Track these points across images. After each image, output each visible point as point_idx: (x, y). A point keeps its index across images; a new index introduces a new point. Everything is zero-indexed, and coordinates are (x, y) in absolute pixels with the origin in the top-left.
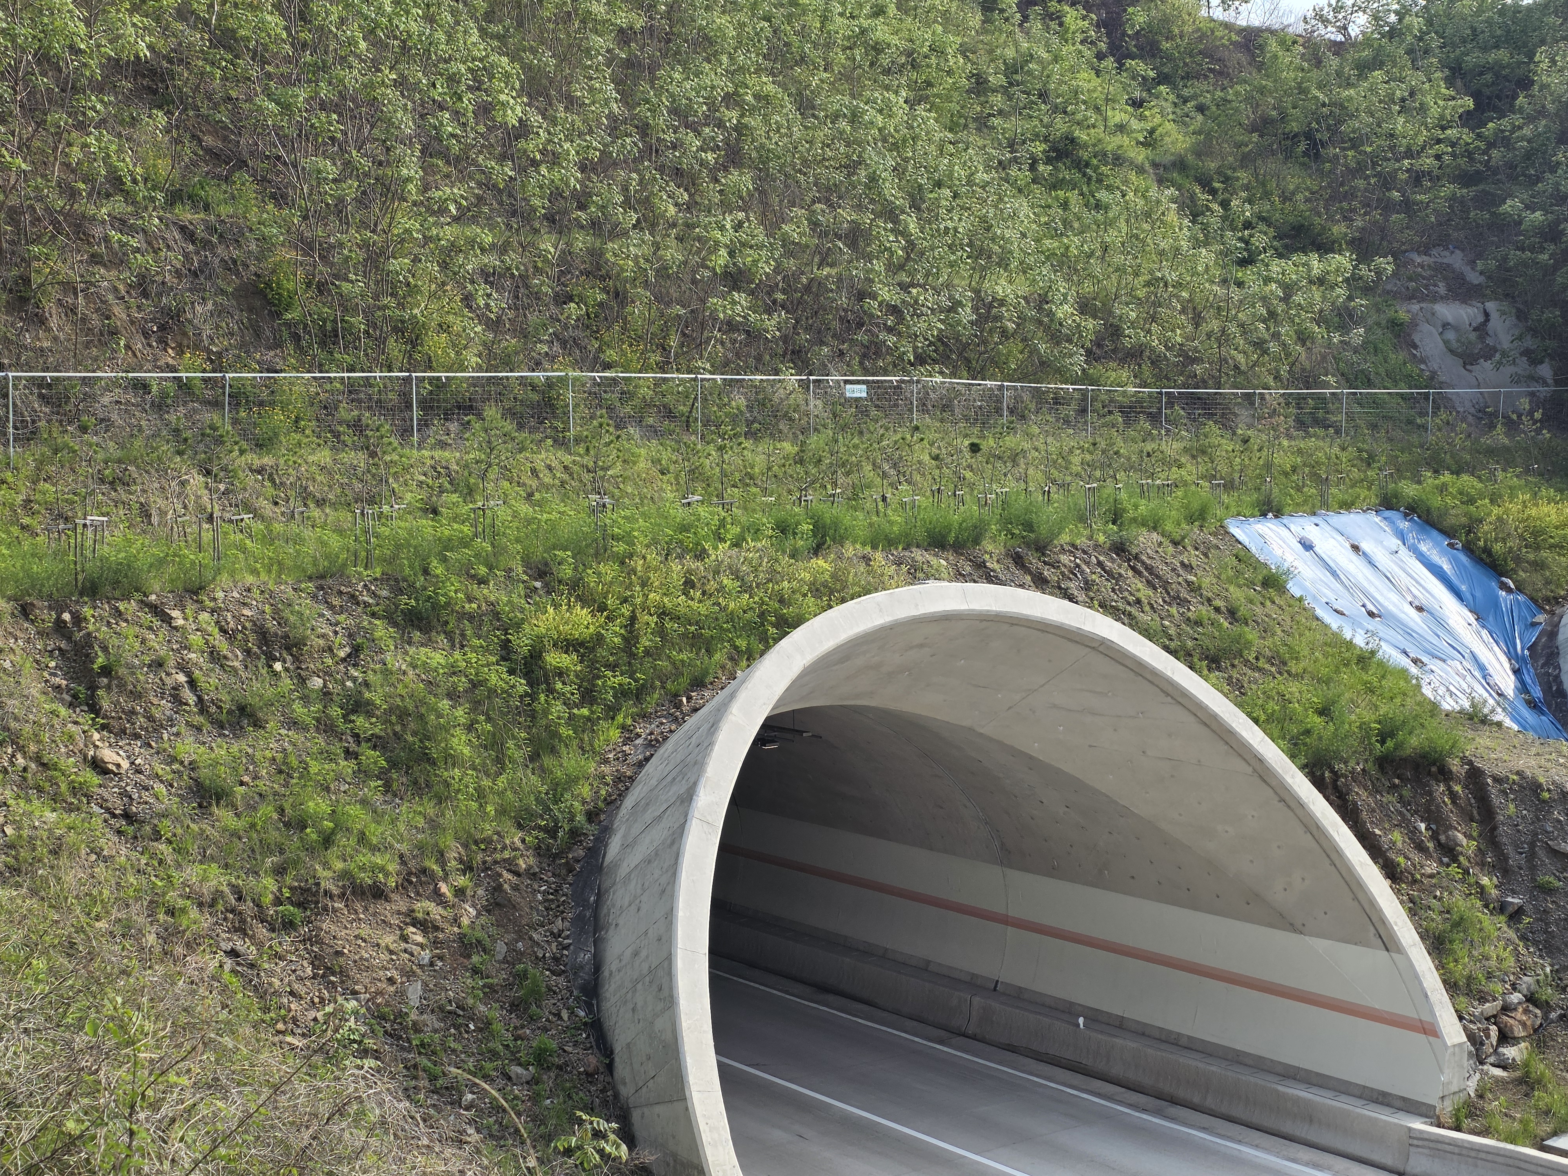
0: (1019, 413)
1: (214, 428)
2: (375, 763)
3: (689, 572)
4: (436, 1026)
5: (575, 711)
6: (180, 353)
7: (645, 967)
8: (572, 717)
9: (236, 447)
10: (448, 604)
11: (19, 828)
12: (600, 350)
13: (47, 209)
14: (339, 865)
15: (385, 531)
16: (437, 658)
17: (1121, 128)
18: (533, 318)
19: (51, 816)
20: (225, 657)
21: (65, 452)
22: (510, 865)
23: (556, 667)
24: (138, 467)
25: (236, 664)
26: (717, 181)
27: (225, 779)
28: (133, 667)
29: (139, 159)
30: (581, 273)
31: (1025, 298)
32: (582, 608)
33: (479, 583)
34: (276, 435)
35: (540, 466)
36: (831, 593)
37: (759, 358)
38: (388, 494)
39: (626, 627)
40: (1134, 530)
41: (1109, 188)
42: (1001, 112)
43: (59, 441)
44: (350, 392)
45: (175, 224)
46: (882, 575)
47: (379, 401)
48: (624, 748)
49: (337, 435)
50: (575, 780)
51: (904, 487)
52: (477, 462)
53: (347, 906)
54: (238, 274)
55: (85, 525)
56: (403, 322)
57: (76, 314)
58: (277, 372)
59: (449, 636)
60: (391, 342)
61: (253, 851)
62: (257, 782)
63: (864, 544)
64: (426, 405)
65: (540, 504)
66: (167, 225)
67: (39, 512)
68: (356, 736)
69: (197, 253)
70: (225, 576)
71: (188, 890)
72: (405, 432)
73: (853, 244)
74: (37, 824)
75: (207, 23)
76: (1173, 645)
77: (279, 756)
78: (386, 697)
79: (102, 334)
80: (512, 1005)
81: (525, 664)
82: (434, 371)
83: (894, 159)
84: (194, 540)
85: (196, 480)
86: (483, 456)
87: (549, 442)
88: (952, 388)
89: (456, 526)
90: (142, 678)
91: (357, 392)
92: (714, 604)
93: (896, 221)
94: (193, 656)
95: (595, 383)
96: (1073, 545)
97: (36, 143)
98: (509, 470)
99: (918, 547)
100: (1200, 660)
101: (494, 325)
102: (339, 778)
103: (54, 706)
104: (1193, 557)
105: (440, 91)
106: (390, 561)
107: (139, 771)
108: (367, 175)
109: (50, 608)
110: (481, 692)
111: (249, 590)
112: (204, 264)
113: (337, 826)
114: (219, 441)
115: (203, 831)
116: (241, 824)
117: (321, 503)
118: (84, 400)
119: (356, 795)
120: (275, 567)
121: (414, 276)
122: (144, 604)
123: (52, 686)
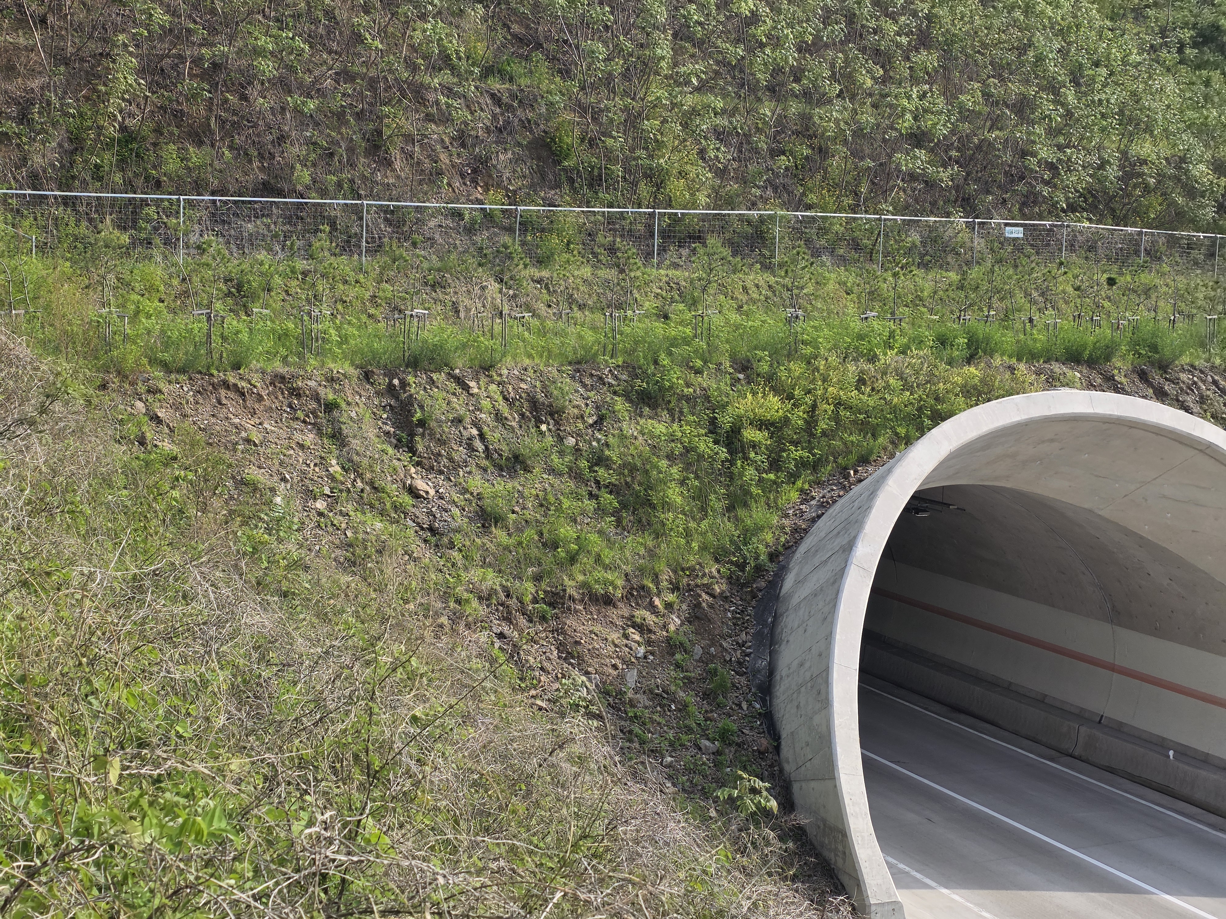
0: (1154, 255)
1: (506, 248)
2: (611, 503)
3: (862, 372)
4: (647, 704)
5: (764, 475)
6: (486, 190)
7: (808, 675)
8: (761, 480)
9: (522, 262)
10: (671, 387)
11: (356, 533)
12: (804, 194)
13: (396, 79)
14: (581, 578)
15: (628, 330)
16: (660, 428)
18: (752, 167)
19: (379, 525)
20: (506, 418)
21: (401, 261)
22: (708, 589)
23: (751, 441)
24: (451, 275)
25: (514, 424)
26: (908, 59)
27: (501, 508)
28: (441, 421)
29: (463, 41)
30: (793, 133)
31: (1166, 159)
32: (774, 396)
33: (696, 373)
34: (553, 254)
35: (749, 284)
36: (979, 394)
37: (934, 204)
38: (632, 302)
39: (808, 412)
43: (397, 252)
44: (608, 223)
45: (487, 92)
46: (1024, 382)
47: (630, 230)
48: (801, 507)
49: (597, 255)
50: (761, 529)
51: (1050, 312)
52: (700, 280)
53: (585, 608)
54: (531, 131)
55: (412, 316)
56: (651, 169)
57: (413, 158)
58: (555, 206)
59: (671, 412)
60: (642, 185)
61: (519, 562)
62: (525, 511)
63: (1010, 357)
64: (666, 235)
65: (747, 314)
66: (481, 93)
67: (381, 305)
68: (597, 482)
69: (502, 114)
70: (509, 358)
71: (471, 586)
72: (649, 255)
73: (1019, 113)
74: (368, 530)
77: (541, 494)
78: (621, 455)
79: (431, 175)
80: (704, 694)
81: (727, 437)
82: (673, 208)
83: (1059, 43)
84: (489, 331)
85: (493, 286)
86: (704, 275)
87: (758, 266)
88: (1097, 232)
89: (680, 328)
90: (446, 430)
91: (614, 223)
92: (880, 399)
93: (1056, 93)
94: (483, 416)
95: (798, 221)
96: (1192, 366)
97: (390, 29)
98: (725, 287)
99: (1057, 361)
101: (721, 173)
102: (583, 513)
103: (384, 446)
106: (630, 353)
107: (441, 498)
108: (631, 54)
109: (385, 375)
110: (692, 456)
111: (526, 370)
112: (508, 122)
113: (580, 548)
114: (510, 257)
115: (484, 544)
116: (512, 541)
117: (582, 307)
118: (416, 223)
119: (596, 527)
120: (545, 354)
121: (662, 134)
122: (450, 376)
123: (384, 432)
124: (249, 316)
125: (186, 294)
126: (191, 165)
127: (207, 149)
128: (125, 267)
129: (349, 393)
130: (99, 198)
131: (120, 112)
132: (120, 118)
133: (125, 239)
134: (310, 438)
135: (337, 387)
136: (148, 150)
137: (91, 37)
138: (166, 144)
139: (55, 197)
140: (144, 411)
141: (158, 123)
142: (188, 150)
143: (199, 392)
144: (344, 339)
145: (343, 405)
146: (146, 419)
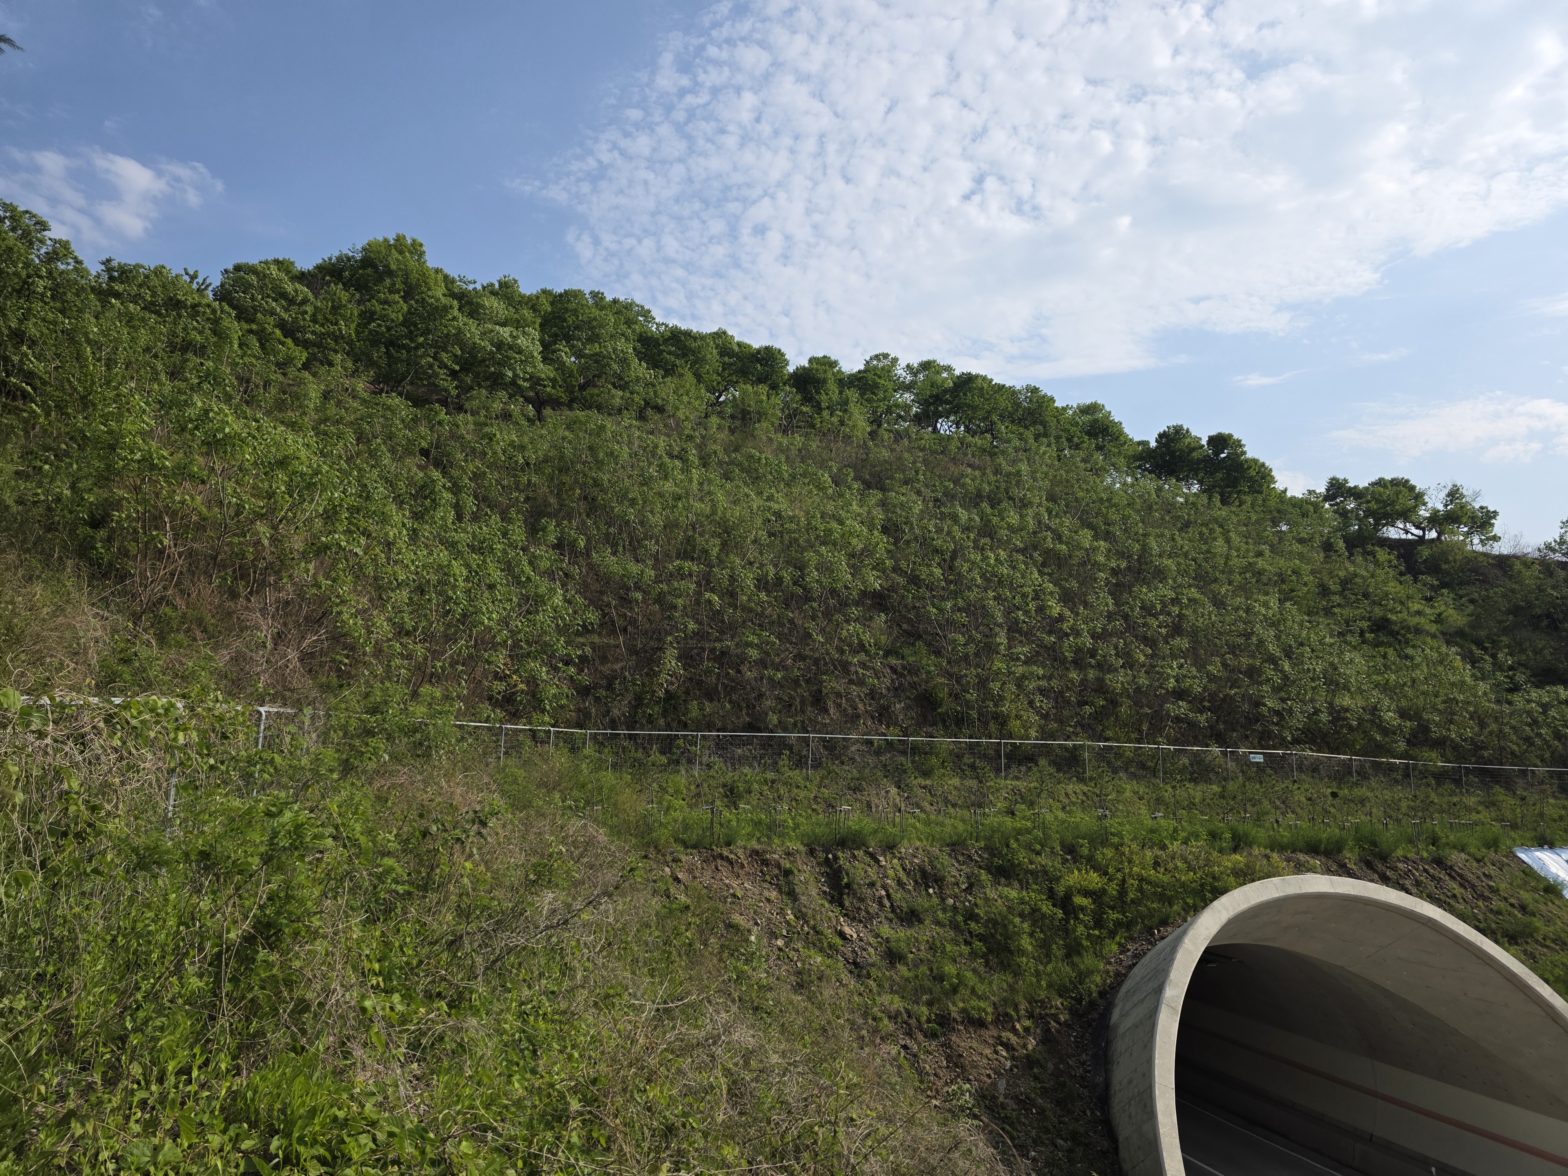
0: (1363, 775)
1: (902, 765)
2: (980, 949)
3: (1156, 856)
4: (1014, 1107)
5: (1091, 931)
6: (888, 727)
7: (1136, 1091)
8: (1089, 935)
9: (913, 775)
10: (1019, 864)
11: (804, 964)
12: (1103, 731)
13: (831, 659)
14: (961, 1005)
15: (986, 822)
16: (1014, 894)
17: (1419, 613)
18: (1066, 713)
19: (819, 959)
20: (905, 884)
21: (834, 773)
22: (1055, 1018)
23: (1079, 905)
24: (866, 783)
25: (910, 888)
26: (1168, 643)
27: (903, 949)
28: (860, 885)
29: (873, 635)
30: (1092, 690)
31: (1363, 708)
32: (1094, 873)
33: (1036, 854)
34: (933, 769)
35: (1070, 792)
36: (1245, 875)
37: (1195, 738)
38: (988, 803)
39: (1120, 885)
40: (1447, 851)
41: (1414, 647)
42: (1339, 605)
43: (831, 768)
44: (970, 749)
45: (888, 665)
46: (1278, 868)
47: (985, 754)
48: (1120, 957)
49: (963, 771)
50: (1092, 972)
51: (1290, 815)
52: (1035, 788)
53: (965, 1029)
54: (916, 690)
55: (841, 810)
56: (997, 714)
57: (842, 708)
58: (934, 738)
59: (1020, 881)
60: (991, 724)
61: (916, 991)
62: (919, 952)
63: (1265, 848)
64: (1008, 756)
65: (1069, 812)
66: (884, 666)
67: (820, 803)
68: (970, 933)
69: (898, 679)
70: (906, 841)
71: (883, 1008)
72: (998, 771)
73: (1250, 677)
74: (812, 962)
75: (906, 573)
76: (1481, 926)
77: (931, 940)
78: (986, 913)
79: (853, 717)
80: (1057, 1102)
81: (1062, 902)
82: (1013, 739)
83: (1273, 631)
84: (892, 821)
85: (894, 790)
86: (1039, 785)
87: (1075, 779)
88: (1318, 758)
89: (1024, 822)
90: (864, 891)
91: (973, 749)
92: (1172, 877)
93: (1275, 663)
94: (889, 881)
95: (1100, 749)
96: (1405, 857)
97: (828, 629)
98: (1053, 793)
99: (1301, 851)
100: (1503, 937)
101: (1045, 717)
102: (961, 955)
103: (823, 902)
104: (1492, 870)
105: (1018, 600)
106: (989, 838)
107: (861, 940)
108: (980, 642)
109: (823, 851)
110: (1038, 915)
111: (917, 849)
112: (901, 684)
113: (960, 982)
114: (905, 771)
115: (892, 976)
116: (911, 974)
117: (954, 806)
118: (843, 749)
119: (970, 966)
120: (931, 838)
121: (1003, 691)
122: (866, 852)
123: (822, 892)
124: (737, 810)
125: (698, 795)
126: (705, 713)
127: (716, 703)
128: (663, 777)
129: (800, 863)
130: (650, 735)
131: (666, 682)
132: (665, 686)
133: (664, 760)
134: (774, 895)
135: (792, 859)
136: (681, 705)
137: (651, 638)
138: (692, 700)
139: (624, 734)
140: (670, 874)
141: (687, 688)
142: (704, 704)
143: (704, 861)
144: (797, 826)
145: (796, 872)
146: (671, 880)
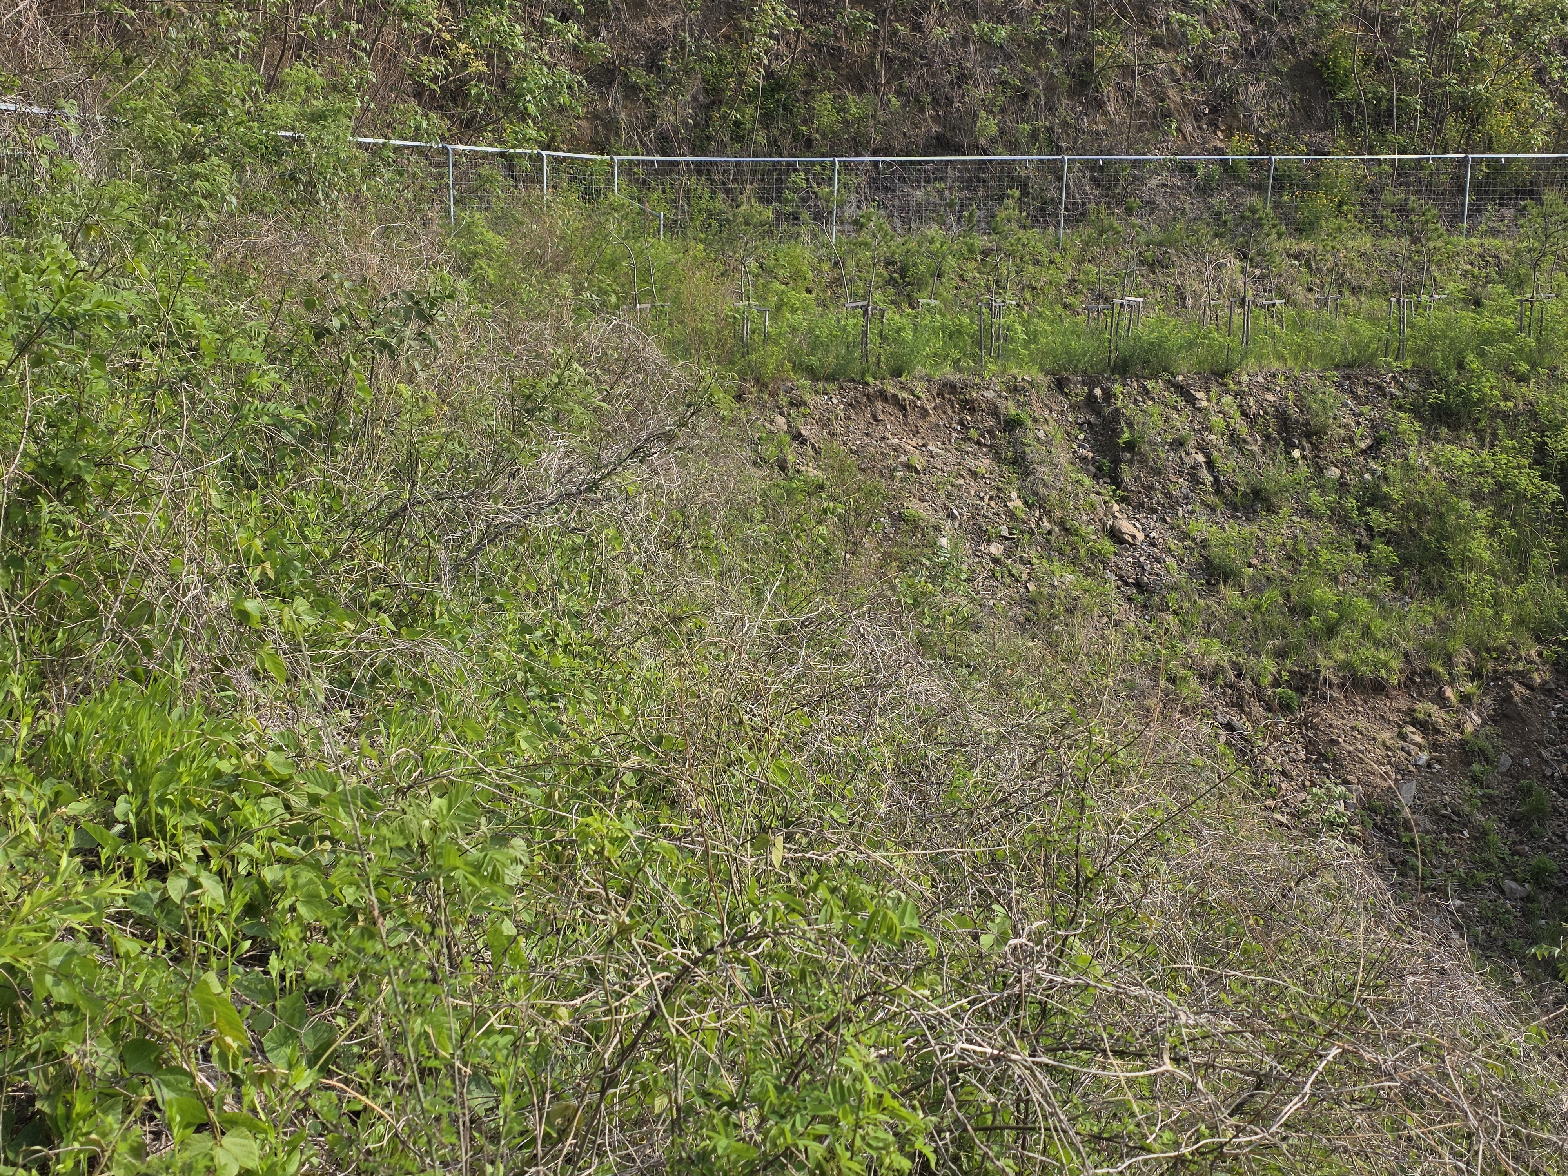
1: (1253, 211)
2: (1387, 558)
4: (1428, 828)
6: (1229, 135)
9: (1274, 231)
10: (1481, 401)
11: (1040, 586)
14: (1341, 656)
15: (1420, 321)
16: (1463, 456)
19: (1069, 577)
20: (1244, 441)
21: (1111, 233)
22: (1524, 678)
24: (1177, 250)
25: (1254, 448)
27: (1234, 560)
28: (1155, 444)
33: (1518, 381)
34: (1318, 219)
38: (1428, 283)
43: (1106, 222)
44: (1399, 175)
45: (1236, 2)
47: (1430, 184)
49: (1378, 219)
52: (1529, 251)
53: (1345, 697)
54: (1294, 53)
55: (1122, 305)
56: (1464, 99)
57: (1132, 97)
58: (1324, 154)
59: (1480, 435)
60: (1450, 122)
61: (1256, 631)
62: (1266, 565)
64: (1482, 190)
66: (1228, 5)
67: (1081, 292)
68: (1370, 529)
69: (1255, 32)
70: (1252, 360)
71: (1189, 661)
72: (1455, 218)
74: (1056, 583)
77: (1289, 543)
78: (1404, 492)
79: (1155, 117)
80: (1512, 819)
81: (1561, 470)
82: (1494, 152)
84: (1225, 324)
85: (1233, 264)
86: (1536, 245)
89: (1498, 318)
90: (1162, 455)
91: (1406, 175)
94: (1213, 437)
102: (1348, 569)
103: (1080, 476)
106: (1424, 352)
107: (1152, 544)
109: (1084, 383)
110: (1508, 496)
111: (1274, 376)
112: (1262, 43)
113: (1341, 617)
114: (1258, 224)
115: (1209, 607)
116: (1247, 604)
117: (1356, 291)
118: (1132, 183)
119: (1365, 588)
120: (1303, 354)
121: (1482, 49)
122: (1171, 384)
123: (1079, 457)
124: (914, 308)
125: (838, 282)
126: (849, 117)
127: (869, 96)
128: (766, 248)
129: (1036, 406)
130: (738, 163)
131: (766, 53)
132: (766, 61)
133: (769, 214)
134: (984, 464)
135: (1021, 399)
136: (798, 101)
138: (820, 91)
139: (687, 163)
140: (785, 427)
141: (811, 66)
142: (846, 97)
143: (851, 405)
144: (1033, 337)
145: (1029, 422)
146: (788, 438)
